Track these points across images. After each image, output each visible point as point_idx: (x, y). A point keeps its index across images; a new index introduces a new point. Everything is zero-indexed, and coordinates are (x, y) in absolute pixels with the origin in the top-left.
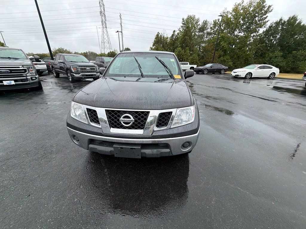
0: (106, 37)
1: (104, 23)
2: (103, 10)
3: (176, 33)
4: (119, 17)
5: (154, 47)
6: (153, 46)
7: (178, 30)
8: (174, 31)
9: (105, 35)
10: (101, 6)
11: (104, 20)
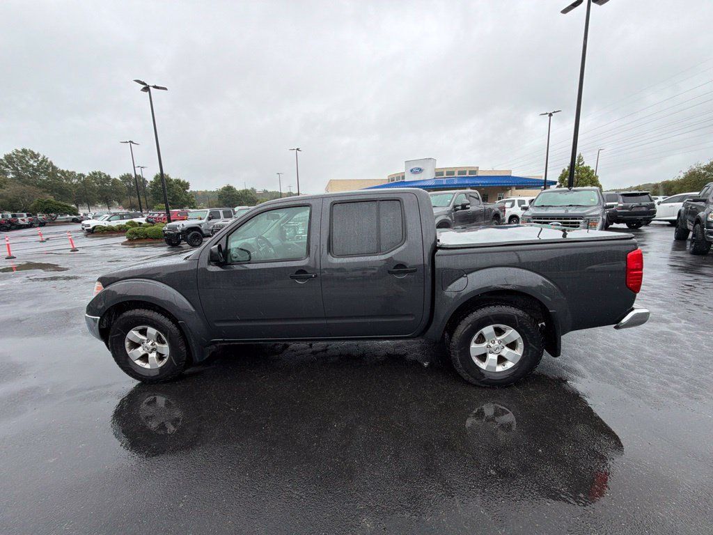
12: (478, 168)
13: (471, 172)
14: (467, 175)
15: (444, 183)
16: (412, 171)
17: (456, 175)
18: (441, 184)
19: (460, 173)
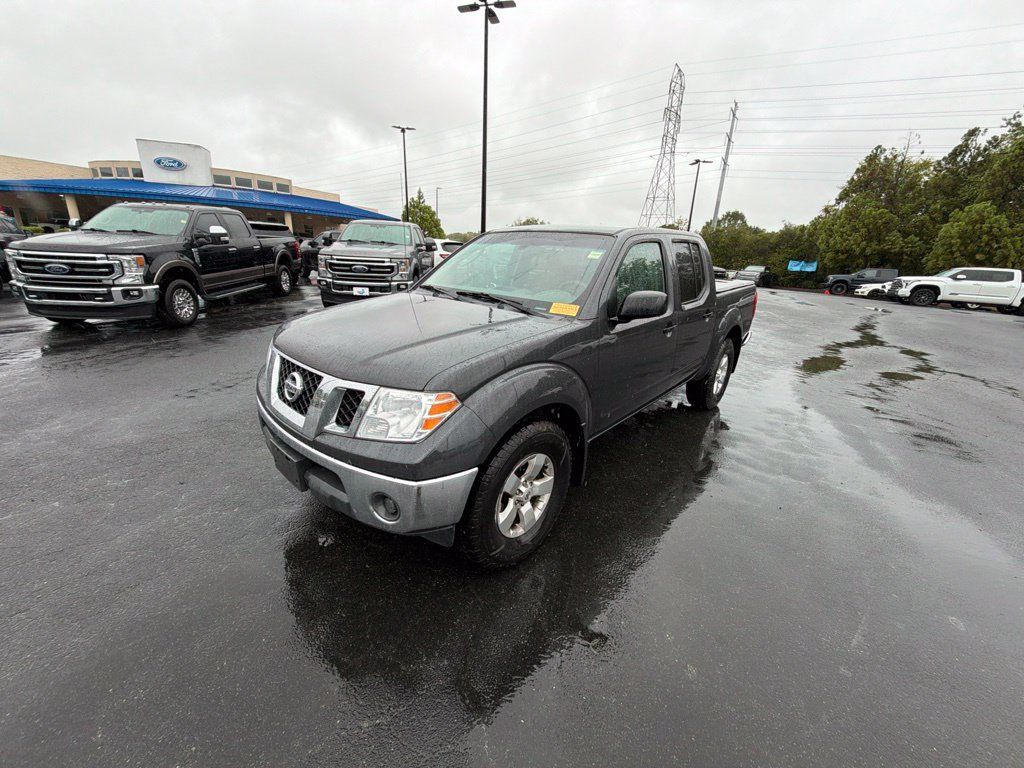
0: (664, 181)
1: (670, 140)
2: (675, 104)
3: (982, 141)
4: (728, 115)
5: (843, 204)
6: (840, 200)
7: (1004, 123)
8: (973, 133)
9: (662, 174)
10: (672, 92)
11: (672, 132)
12: (290, 181)
13: (280, 187)
14: (275, 190)
15: (236, 198)
16: (158, 162)
17: (255, 186)
18: (229, 198)
19: (261, 184)
